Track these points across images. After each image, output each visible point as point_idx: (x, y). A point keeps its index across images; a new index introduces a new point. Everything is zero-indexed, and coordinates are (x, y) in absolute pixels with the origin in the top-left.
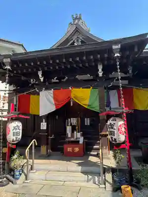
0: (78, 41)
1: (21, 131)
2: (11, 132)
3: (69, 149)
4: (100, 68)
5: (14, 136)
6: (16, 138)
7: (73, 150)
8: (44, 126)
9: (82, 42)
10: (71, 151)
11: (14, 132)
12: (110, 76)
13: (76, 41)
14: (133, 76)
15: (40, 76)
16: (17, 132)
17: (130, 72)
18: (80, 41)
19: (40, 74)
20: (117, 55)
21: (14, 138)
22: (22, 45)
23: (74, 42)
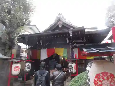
0: (60, 24)
1: (30, 67)
2: (26, 67)
4: (67, 39)
6: (28, 70)
9: (62, 25)
15: (41, 42)
17: (85, 40)
20: (71, 35)
21: (27, 70)
22: (35, 26)
23: (58, 25)
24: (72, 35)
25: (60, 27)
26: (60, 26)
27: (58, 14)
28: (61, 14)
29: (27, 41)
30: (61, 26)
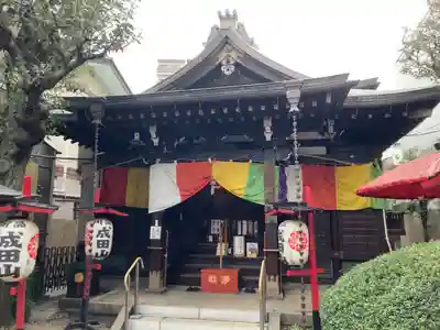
0: (228, 62)
1: (111, 240)
2: (94, 241)
4: (268, 125)
5: (98, 247)
6: (103, 252)
8: (155, 232)
9: (237, 65)
11: (99, 241)
13: (224, 62)
15: (153, 135)
16: (104, 241)
18: (232, 62)
19: (153, 132)
20: (294, 108)
21: (99, 251)
22: (111, 62)
23: (220, 65)
24: (297, 109)
25: (227, 73)
26: (227, 71)
27: (221, 17)
28: (235, 17)
29: (100, 126)
30: (233, 68)
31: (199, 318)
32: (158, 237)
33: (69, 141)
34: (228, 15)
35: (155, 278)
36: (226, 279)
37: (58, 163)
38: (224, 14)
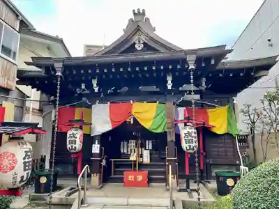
0: (139, 42)
3: (131, 178)
4: (169, 79)
7: (135, 178)
8: (96, 148)
9: (144, 43)
10: (133, 179)
12: (180, 89)
13: (137, 42)
14: (206, 89)
15: (95, 85)
18: (142, 42)
19: (95, 83)
20: (192, 67)
22: (61, 41)
23: (134, 44)
25: (139, 49)
26: (139, 47)
27: (135, 14)
28: (144, 14)
30: (142, 46)
31: (127, 205)
32: (98, 152)
33: (35, 89)
34: (139, 12)
35: (95, 179)
36: (140, 178)
37: (27, 104)
38: (136, 12)
